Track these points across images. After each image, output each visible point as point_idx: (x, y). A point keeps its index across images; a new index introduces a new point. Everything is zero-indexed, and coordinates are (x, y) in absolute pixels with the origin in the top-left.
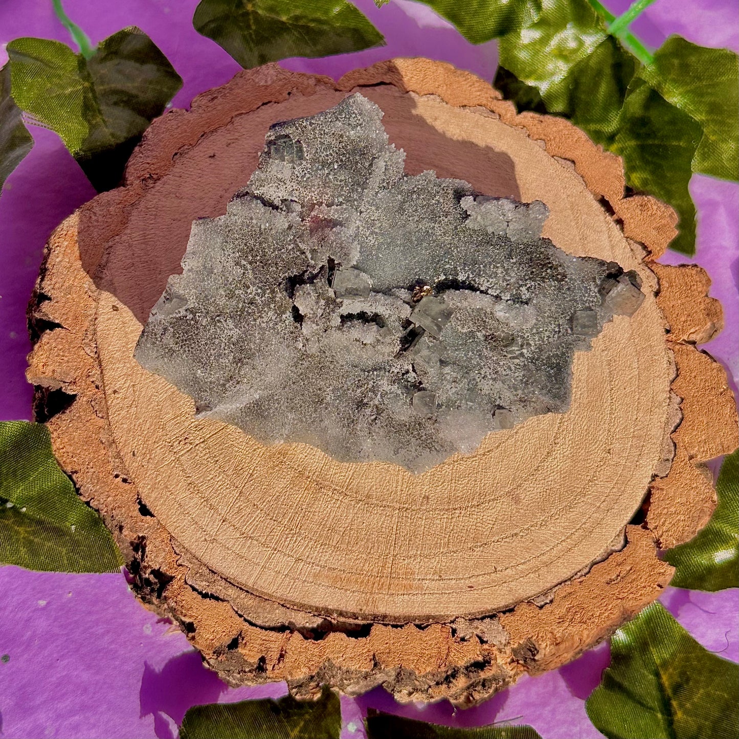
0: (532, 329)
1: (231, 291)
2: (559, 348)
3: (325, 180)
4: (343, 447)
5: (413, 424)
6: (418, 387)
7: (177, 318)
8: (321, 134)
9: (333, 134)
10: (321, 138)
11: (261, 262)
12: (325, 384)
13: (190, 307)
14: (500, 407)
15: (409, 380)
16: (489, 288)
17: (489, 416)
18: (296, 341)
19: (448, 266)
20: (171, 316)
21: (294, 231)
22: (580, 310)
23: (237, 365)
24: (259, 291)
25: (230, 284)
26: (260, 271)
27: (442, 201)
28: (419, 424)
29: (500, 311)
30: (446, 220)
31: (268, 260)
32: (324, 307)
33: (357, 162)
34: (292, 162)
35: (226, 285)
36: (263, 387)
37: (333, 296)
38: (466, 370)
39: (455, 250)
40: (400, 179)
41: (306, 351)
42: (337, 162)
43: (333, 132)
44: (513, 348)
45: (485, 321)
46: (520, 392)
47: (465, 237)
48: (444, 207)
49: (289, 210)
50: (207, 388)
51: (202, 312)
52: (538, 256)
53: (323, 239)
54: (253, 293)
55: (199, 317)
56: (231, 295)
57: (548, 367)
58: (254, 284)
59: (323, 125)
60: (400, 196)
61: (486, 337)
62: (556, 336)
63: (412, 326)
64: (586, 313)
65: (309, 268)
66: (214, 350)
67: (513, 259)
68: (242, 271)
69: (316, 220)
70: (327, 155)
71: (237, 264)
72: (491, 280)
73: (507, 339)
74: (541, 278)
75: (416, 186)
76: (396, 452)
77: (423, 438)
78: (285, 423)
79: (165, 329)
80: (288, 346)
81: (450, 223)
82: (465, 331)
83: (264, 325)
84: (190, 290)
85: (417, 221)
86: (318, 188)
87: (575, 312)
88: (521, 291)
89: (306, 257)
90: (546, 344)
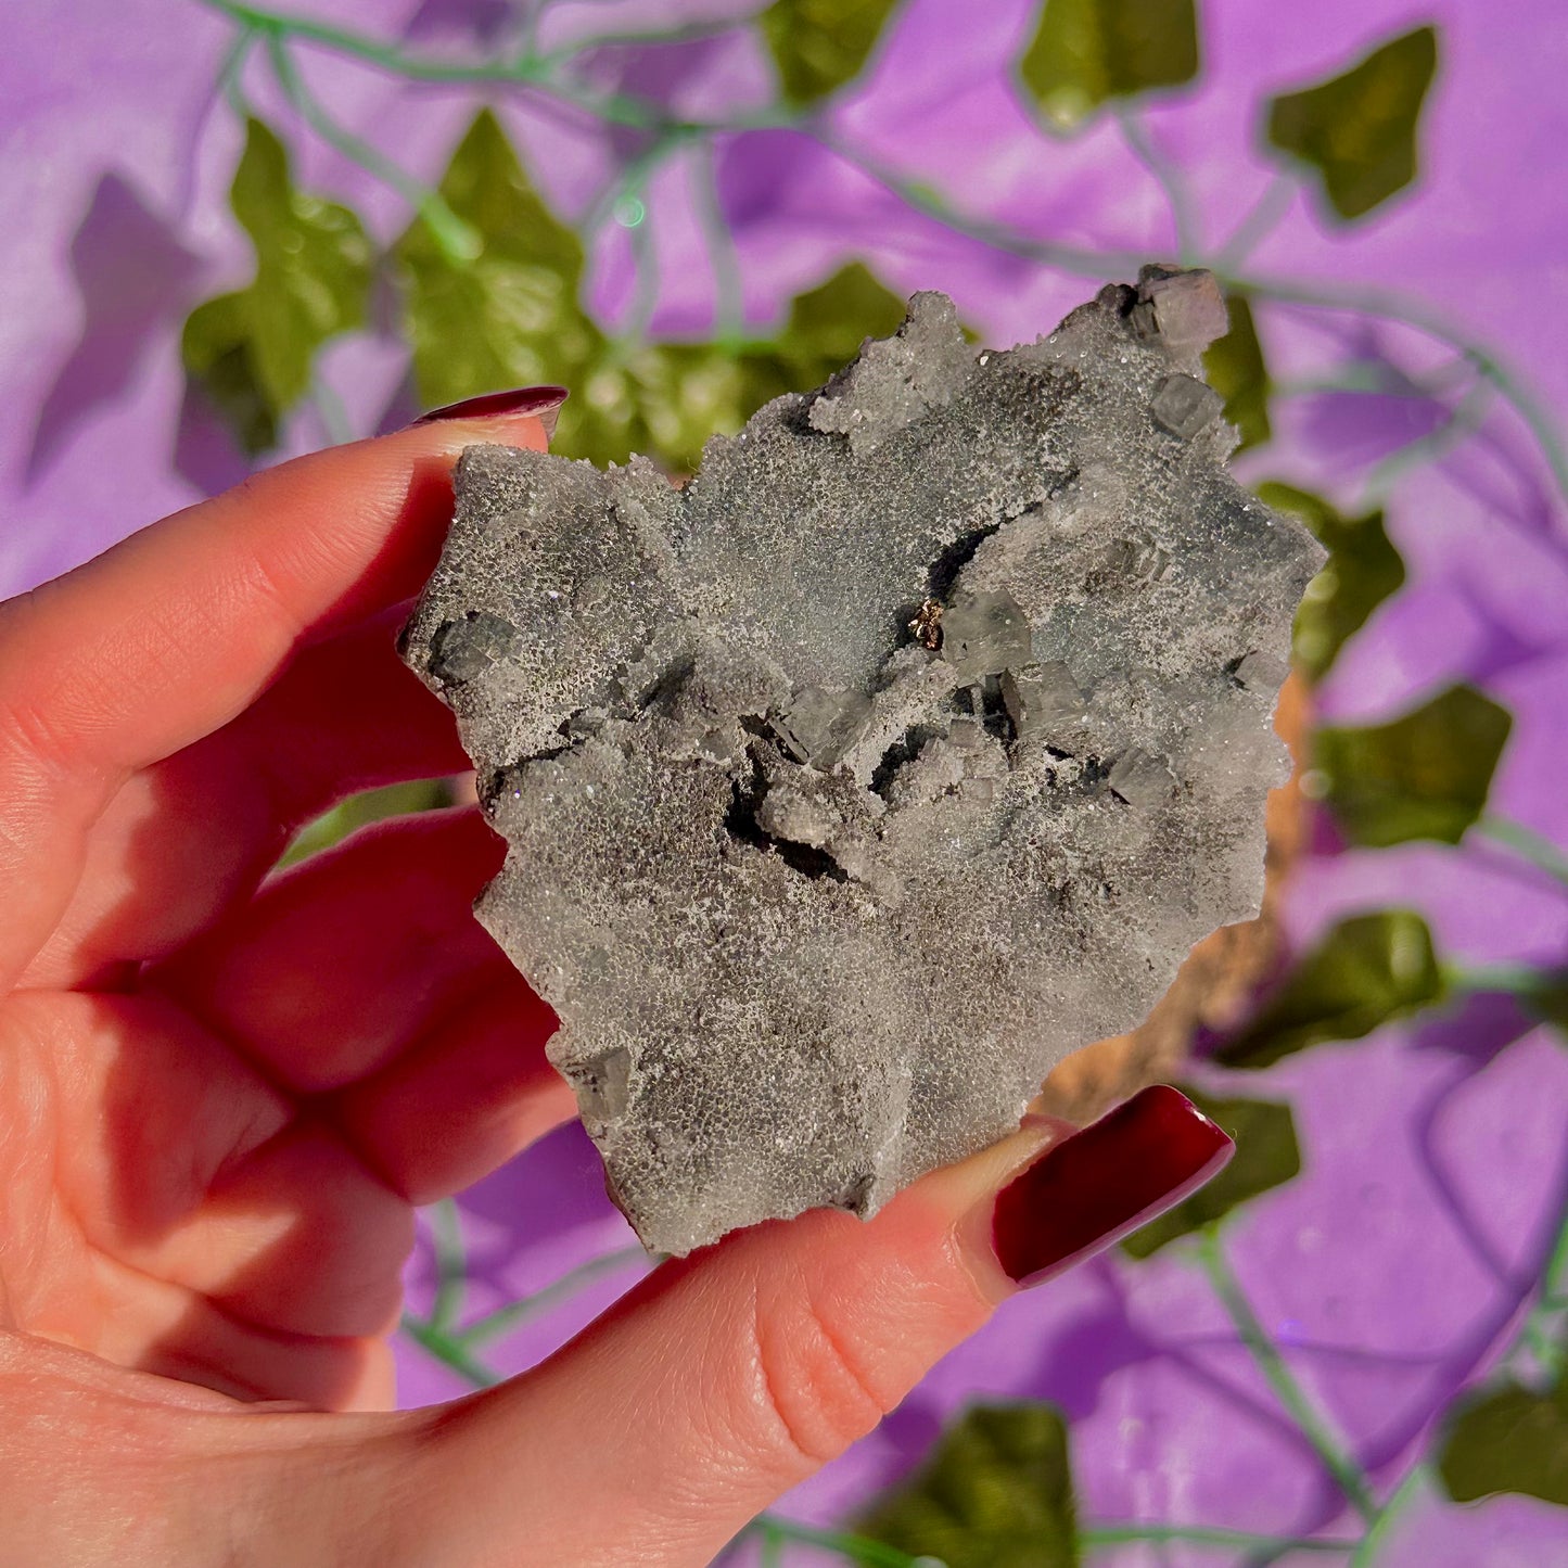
0: (1129, 504)
1: (667, 952)
2: (1197, 484)
3: (584, 627)
4: (1117, 993)
5: (1161, 835)
6: (1096, 771)
7: (644, 1098)
8: (491, 566)
9: (507, 546)
10: (497, 573)
11: (655, 853)
12: (973, 933)
13: (639, 1055)
14: (1234, 665)
15: (1069, 780)
16: (1001, 510)
17: (1238, 694)
18: (855, 910)
19: (910, 547)
20: (630, 1106)
21: (643, 748)
22: (1152, 400)
23: (820, 1058)
24: (707, 902)
25: (654, 942)
26: (669, 870)
27: (782, 462)
28: (1170, 823)
29: (1063, 519)
30: (823, 481)
31: (661, 838)
32: (832, 804)
33: (594, 548)
34: (504, 652)
35: (649, 951)
36: (898, 1048)
37: (821, 774)
38: (1122, 671)
39: (890, 511)
40: (685, 500)
41: (887, 909)
42: (567, 582)
43: (503, 544)
44: (1143, 557)
45: (1058, 567)
46: (1231, 610)
47: (878, 477)
48: (797, 468)
49: (594, 729)
50: (822, 1153)
51: (667, 1040)
52: (1005, 387)
53: (703, 699)
54: (704, 918)
55: (673, 1052)
56: (676, 959)
57: (1219, 527)
58: (686, 901)
59: (478, 550)
60: (717, 524)
61: (1087, 589)
62: (1169, 474)
63: (976, 694)
64: (1164, 393)
65: (734, 776)
66: (759, 1077)
67: (979, 432)
68: (646, 902)
69: (648, 699)
70: (539, 589)
71: (623, 898)
72: (991, 496)
73: (1119, 555)
74: (1048, 414)
75: (721, 483)
76: (1191, 909)
77: (1200, 839)
78: (996, 1064)
79: (650, 1135)
80: (854, 934)
81: (834, 480)
82: (1048, 616)
83: (779, 946)
84: (607, 1028)
85: (786, 531)
86: (588, 650)
87: (1150, 410)
88: (1047, 464)
89: (709, 764)
90: (1174, 501)
